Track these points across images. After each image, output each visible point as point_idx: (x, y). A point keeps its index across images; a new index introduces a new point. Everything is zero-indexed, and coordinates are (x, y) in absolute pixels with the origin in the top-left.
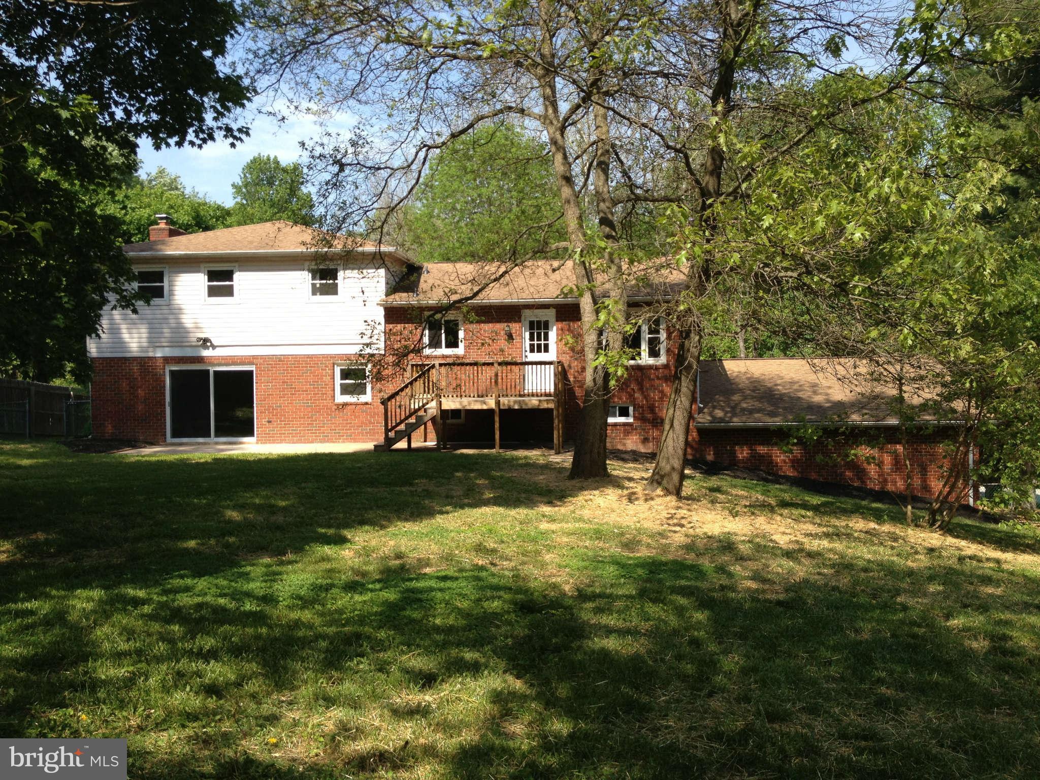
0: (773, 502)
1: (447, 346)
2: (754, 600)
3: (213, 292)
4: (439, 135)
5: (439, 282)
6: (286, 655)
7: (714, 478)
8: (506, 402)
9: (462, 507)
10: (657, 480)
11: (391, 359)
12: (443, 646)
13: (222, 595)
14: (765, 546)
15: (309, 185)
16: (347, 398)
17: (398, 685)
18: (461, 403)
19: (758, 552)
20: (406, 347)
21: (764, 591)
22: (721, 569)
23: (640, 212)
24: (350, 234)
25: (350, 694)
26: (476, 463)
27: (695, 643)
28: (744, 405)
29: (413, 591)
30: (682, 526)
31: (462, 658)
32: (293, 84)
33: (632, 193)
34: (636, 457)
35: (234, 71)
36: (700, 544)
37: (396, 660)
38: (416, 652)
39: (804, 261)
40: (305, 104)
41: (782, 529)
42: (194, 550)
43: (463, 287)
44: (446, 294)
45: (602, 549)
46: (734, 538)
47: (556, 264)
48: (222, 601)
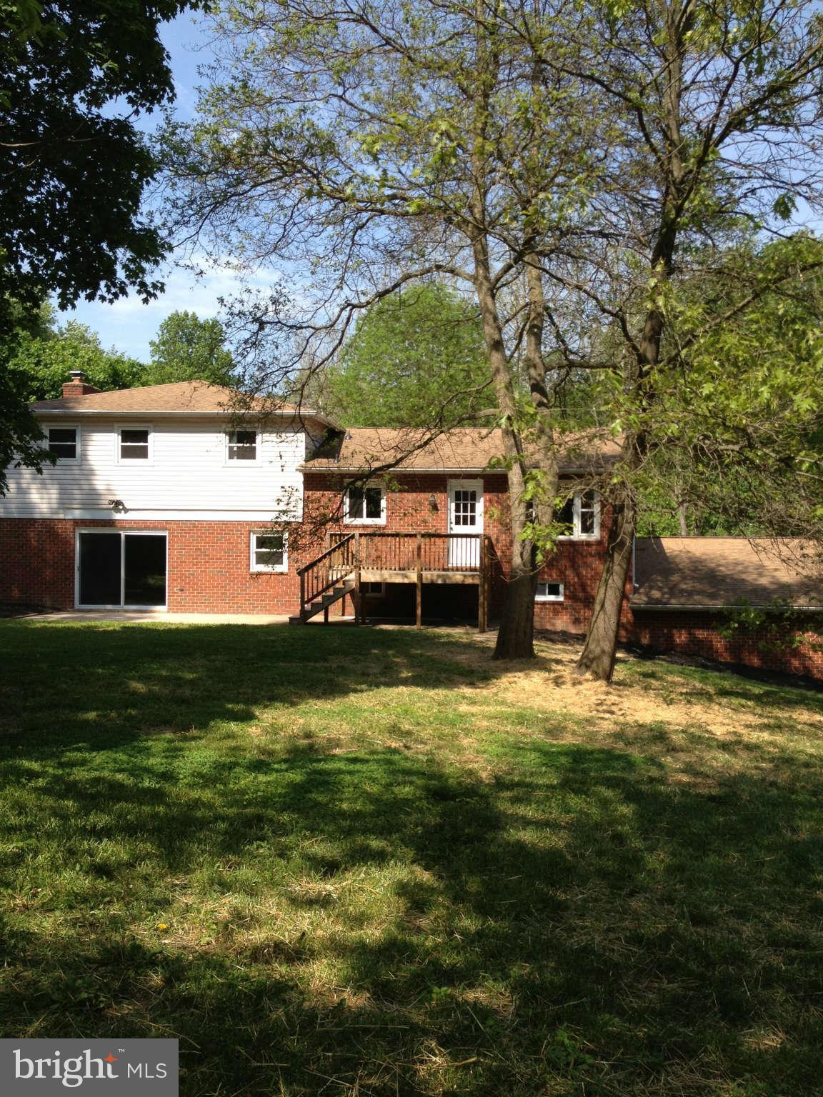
0: (711, 690)
1: (369, 516)
2: (684, 793)
3: (127, 453)
4: (364, 294)
5: (362, 449)
6: (183, 835)
7: (648, 663)
8: (429, 576)
9: (378, 686)
10: (585, 664)
11: (308, 527)
12: (349, 833)
13: (121, 771)
14: (700, 737)
15: (227, 343)
16: (262, 568)
17: (298, 872)
18: (382, 575)
19: (692, 743)
20: (324, 515)
21: (695, 785)
22: (652, 761)
23: (576, 379)
24: (270, 395)
25: (247, 880)
26: (397, 640)
27: (619, 838)
28: (684, 586)
29: (321, 772)
30: (612, 713)
31: (368, 846)
32: (212, 237)
33: (567, 359)
34: (565, 638)
35: (152, 221)
36: (630, 732)
37: (298, 845)
38: (319, 838)
39: (747, 434)
40: (224, 258)
41: (719, 719)
42: (95, 721)
43: (386, 454)
44: (367, 461)
45: (524, 735)
46: (666, 727)
47: (484, 431)
48: (120, 776)
